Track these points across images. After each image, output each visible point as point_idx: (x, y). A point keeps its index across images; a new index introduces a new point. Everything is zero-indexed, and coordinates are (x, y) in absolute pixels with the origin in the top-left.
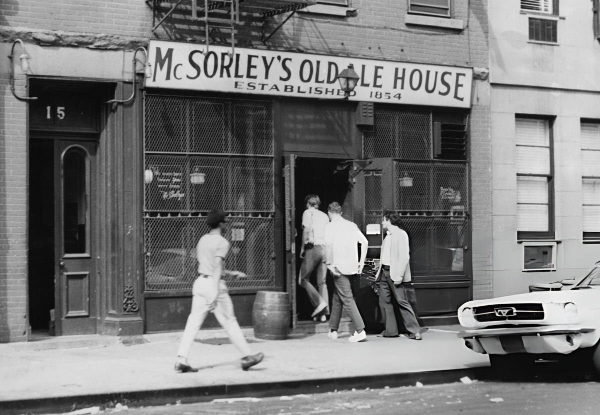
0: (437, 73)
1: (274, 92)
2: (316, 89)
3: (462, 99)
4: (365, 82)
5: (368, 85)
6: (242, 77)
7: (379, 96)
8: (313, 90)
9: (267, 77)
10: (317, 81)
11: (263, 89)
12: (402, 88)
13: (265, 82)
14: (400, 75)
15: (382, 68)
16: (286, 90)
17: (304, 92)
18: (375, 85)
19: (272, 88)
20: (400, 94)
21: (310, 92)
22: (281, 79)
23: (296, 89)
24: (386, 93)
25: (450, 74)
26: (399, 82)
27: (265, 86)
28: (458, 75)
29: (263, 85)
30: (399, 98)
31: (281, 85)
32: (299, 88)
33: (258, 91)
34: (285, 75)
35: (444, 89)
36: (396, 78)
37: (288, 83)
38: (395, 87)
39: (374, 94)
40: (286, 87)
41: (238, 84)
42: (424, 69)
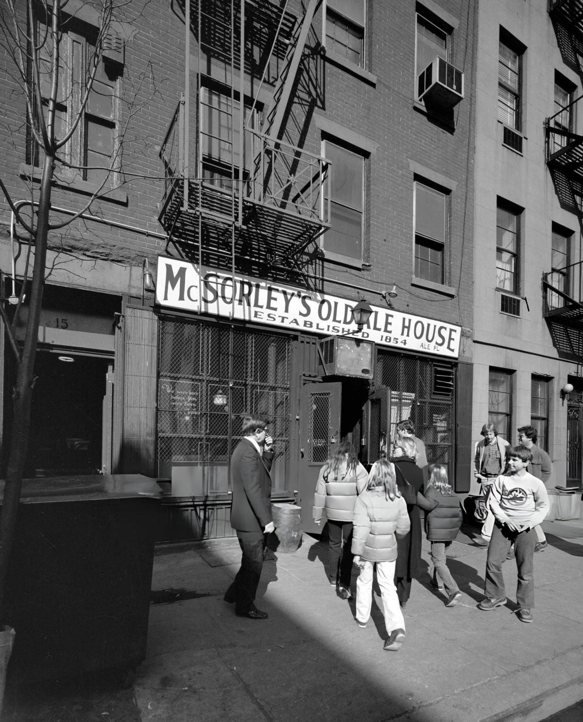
0: (435, 326)
1: (294, 326)
2: (334, 328)
3: (453, 350)
4: (378, 327)
5: (379, 330)
6: (261, 307)
7: (388, 340)
8: (331, 329)
9: (287, 311)
10: (334, 320)
11: (283, 321)
12: (408, 335)
13: (285, 315)
14: (407, 324)
15: (392, 316)
16: (305, 325)
17: (323, 329)
18: (386, 330)
19: (292, 322)
20: (405, 341)
21: (328, 330)
22: (301, 314)
23: (314, 326)
24: (395, 339)
25: (445, 328)
26: (406, 330)
27: (285, 319)
28: (451, 330)
29: (283, 318)
30: (405, 344)
31: (301, 320)
32: (318, 325)
33: (278, 322)
34: (305, 311)
35: (440, 341)
36: (404, 327)
37: (307, 319)
38: (402, 334)
39: (384, 338)
40: (305, 322)
41: (258, 313)
42: (425, 321)
